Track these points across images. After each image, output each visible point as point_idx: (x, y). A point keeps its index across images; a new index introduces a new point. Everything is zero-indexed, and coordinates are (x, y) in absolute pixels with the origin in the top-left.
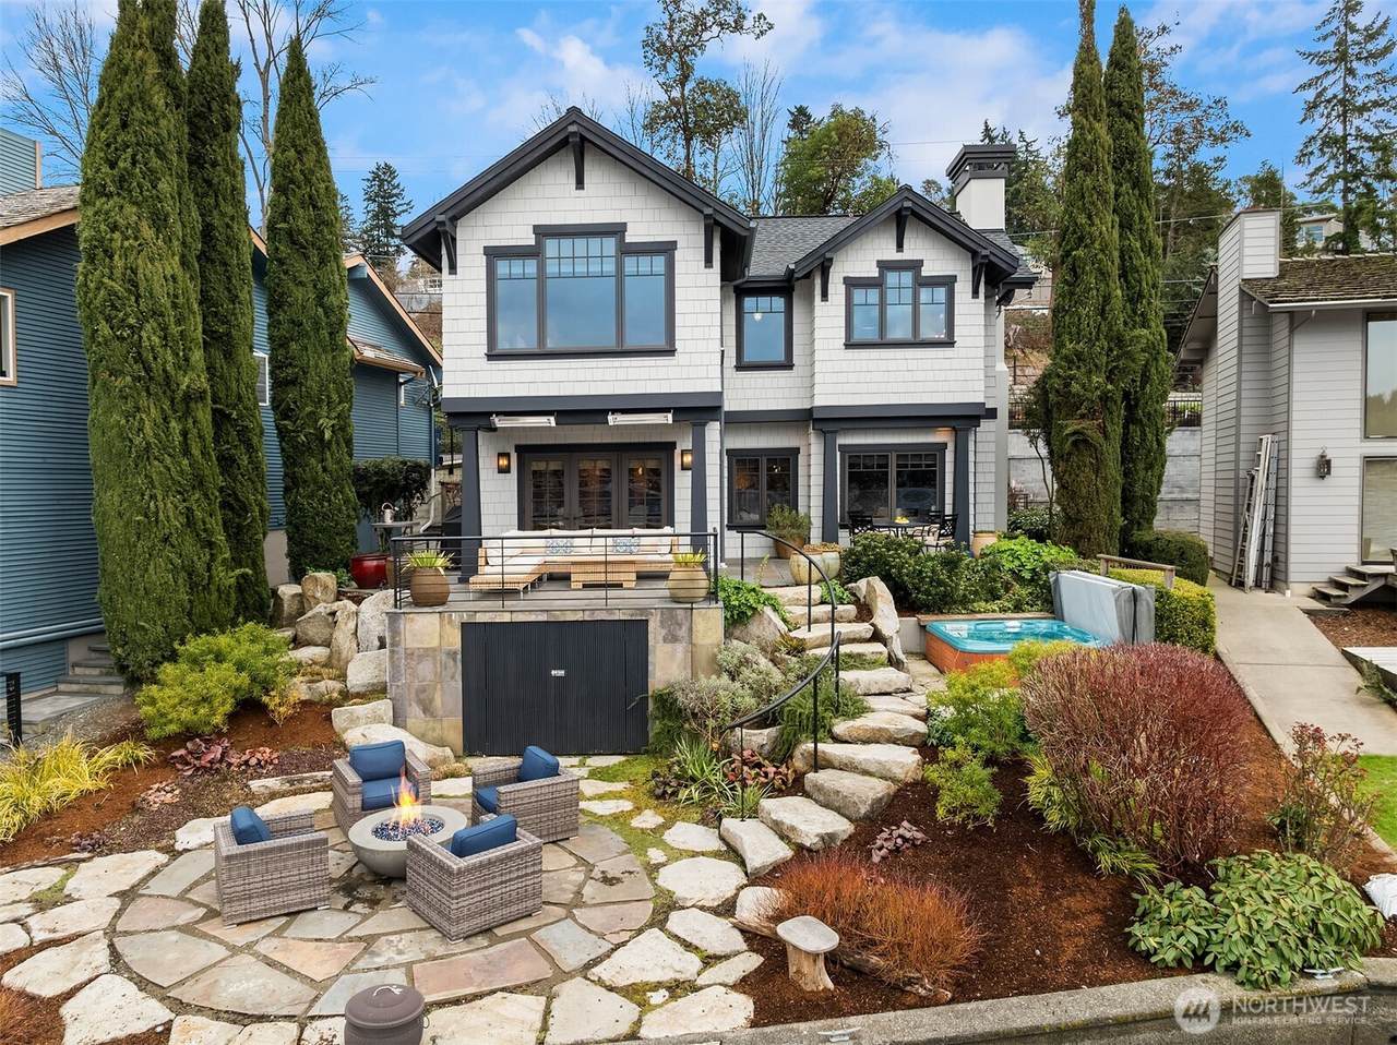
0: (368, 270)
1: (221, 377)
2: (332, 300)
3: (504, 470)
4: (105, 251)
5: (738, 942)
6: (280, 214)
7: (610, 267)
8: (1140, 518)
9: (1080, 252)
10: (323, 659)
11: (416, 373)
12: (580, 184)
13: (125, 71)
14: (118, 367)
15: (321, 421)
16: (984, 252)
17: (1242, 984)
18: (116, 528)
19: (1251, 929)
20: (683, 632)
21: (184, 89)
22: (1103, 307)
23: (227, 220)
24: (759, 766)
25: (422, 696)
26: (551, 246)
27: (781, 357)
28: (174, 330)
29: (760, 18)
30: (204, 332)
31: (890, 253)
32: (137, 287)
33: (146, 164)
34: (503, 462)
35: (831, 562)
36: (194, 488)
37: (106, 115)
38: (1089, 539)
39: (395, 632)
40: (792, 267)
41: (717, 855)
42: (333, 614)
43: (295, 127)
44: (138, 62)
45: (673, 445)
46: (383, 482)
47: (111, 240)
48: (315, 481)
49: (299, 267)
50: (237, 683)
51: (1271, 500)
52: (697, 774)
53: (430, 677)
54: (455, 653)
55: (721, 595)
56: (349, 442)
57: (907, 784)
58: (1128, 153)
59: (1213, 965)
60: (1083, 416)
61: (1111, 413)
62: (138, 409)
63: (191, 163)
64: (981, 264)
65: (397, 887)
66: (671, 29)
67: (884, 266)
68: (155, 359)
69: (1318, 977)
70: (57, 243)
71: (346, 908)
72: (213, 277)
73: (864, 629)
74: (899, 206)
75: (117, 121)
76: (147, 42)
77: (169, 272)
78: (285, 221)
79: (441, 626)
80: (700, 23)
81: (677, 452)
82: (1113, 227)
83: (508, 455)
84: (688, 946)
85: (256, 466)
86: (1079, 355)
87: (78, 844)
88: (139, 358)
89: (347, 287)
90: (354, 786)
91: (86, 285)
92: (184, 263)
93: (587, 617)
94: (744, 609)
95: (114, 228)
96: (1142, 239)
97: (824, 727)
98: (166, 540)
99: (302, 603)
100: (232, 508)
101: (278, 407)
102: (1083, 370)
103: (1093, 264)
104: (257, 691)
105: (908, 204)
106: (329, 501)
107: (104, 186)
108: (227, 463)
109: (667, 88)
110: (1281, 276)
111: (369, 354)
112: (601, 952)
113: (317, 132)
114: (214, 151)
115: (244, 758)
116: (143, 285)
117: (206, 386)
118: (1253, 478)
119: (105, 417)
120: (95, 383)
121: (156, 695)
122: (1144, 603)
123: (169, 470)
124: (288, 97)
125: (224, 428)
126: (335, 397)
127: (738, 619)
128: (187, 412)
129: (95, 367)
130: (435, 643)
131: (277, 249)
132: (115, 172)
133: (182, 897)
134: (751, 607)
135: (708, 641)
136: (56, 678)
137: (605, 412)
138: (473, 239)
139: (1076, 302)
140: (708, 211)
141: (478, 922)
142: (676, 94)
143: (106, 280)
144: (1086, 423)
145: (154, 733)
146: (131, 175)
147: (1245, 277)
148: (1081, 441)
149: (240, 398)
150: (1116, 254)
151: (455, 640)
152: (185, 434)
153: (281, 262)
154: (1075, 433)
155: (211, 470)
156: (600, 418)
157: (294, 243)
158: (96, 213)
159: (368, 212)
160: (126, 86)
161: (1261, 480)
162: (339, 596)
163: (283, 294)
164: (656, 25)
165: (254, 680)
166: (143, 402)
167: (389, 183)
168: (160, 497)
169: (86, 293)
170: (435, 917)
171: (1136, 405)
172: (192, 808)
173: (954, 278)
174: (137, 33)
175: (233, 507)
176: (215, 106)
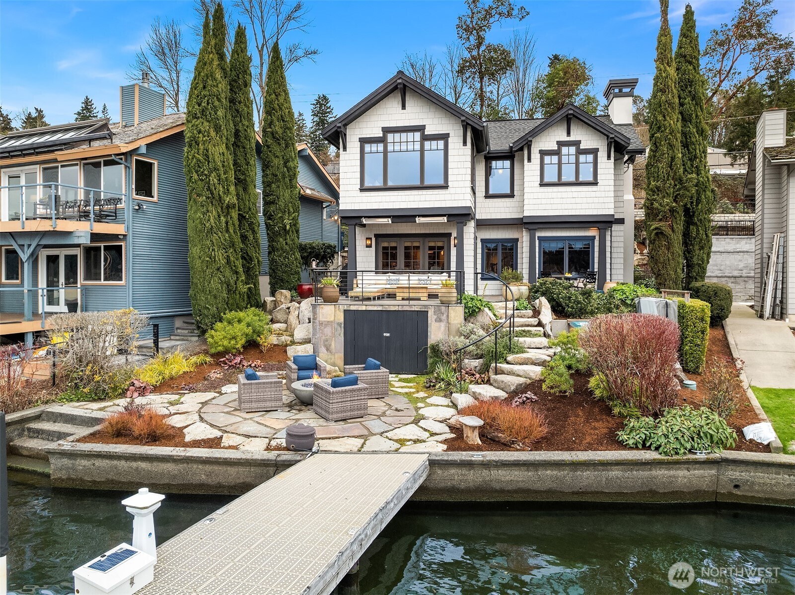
0: (309, 151)
1: (242, 199)
2: (291, 164)
3: (369, 246)
4: (196, 142)
5: (447, 429)
6: (268, 124)
7: (417, 146)
8: (697, 275)
9: (658, 135)
10: (284, 329)
11: (331, 202)
12: (404, 107)
13: (205, 64)
14: (201, 193)
15: (285, 221)
16: (611, 136)
17: (661, 454)
18: (198, 263)
19: (668, 432)
20: (444, 317)
21: (228, 69)
22: (671, 163)
23: (245, 127)
24: (473, 375)
25: (326, 343)
26: (390, 137)
27: (508, 192)
28: (223, 176)
29: (522, 9)
30: (235, 179)
31: (564, 137)
32: (208, 158)
33: (213, 104)
34: (369, 242)
35: (524, 291)
36: (230, 247)
37: (197, 83)
38: (665, 285)
39: (315, 313)
40: (511, 145)
41: (448, 406)
42: (289, 308)
43: (275, 84)
44: (210, 60)
45: (450, 234)
46: (313, 252)
47: (198, 137)
48: (282, 249)
49: (276, 149)
50: (247, 331)
51: (780, 269)
52: (445, 377)
53: (330, 334)
54: (341, 324)
55: (464, 301)
56: (297, 231)
57: (536, 381)
58: (689, 82)
59: (650, 447)
60: (660, 220)
61: (676, 218)
62: (208, 211)
63: (230, 102)
64: (611, 142)
65: (310, 407)
66: (472, 17)
67: (561, 144)
68: (215, 189)
69: (698, 454)
70: (177, 138)
71: (289, 411)
72: (239, 154)
73: (534, 321)
74: (567, 113)
75: (201, 86)
76: (214, 50)
77: (221, 151)
78: (270, 128)
79: (335, 311)
80: (488, 13)
81: (452, 238)
82: (678, 121)
83: (371, 239)
84: (425, 430)
85: (256, 240)
86: (658, 188)
87: (184, 388)
88: (209, 189)
89: (297, 158)
90: (294, 369)
91: (188, 157)
92: (227, 148)
93: (400, 309)
94: (474, 308)
95: (200, 132)
96: (697, 127)
97: (503, 357)
98: (218, 269)
99: (275, 304)
100: (245, 259)
101: (266, 214)
102: (660, 196)
103: (666, 141)
104: (255, 337)
105: (571, 112)
106: (288, 258)
107: (196, 114)
108: (244, 238)
109: (470, 50)
110: (787, 146)
111: (308, 192)
112: (389, 429)
113: (285, 86)
114: (240, 97)
115: (249, 363)
116: (211, 157)
117: (236, 202)
118: (769, 257)
119: (194, 214)
120: (190, 200)
121: (214, 334)
122: (672, 308)
123: (220, 238)
124: (272, 70)
125: (243, 222)
126: (291, 210)
127: (471, 313)
128: (228, 213)
129: (191, 193)
130: (332, 319)
131: (267, 141)
132: (200, 108)
133: (225, 405)
134: (478, 308)
135: (456, 322)
136: (171, 333)
137: (415, 216)
138: (354, 134)
139: (657, 161)
140: (463, 118)
141: (340, 416)
142: (475, 53)
143: (196, 155)
144: (661, 224)
145: (213, 351)
146: (207, 109)
147: (766, 146)
148: (660, 233)
149: (250, 209)
150: (679, 135)
151: (341, 318)
152: (227, 223)
153: (268, 147)
154: (656, 228)
155: (237, 240)
156: (412, 219)
157: (274, 138)
158: (192, 126)
159: (314, 122)
160: (205, 70)
161: (774, 258)
162: (291, 301)
163: (269, 162)
164: (463, 16)
165: (254, 331)
166: (210, 208)
167: (325, 105)
168: (216, 250)
169: (188, 160)
170: (323, 413)
171: (693, 215)
172: (228, 380)
173: (597, 150)
174: (210, 47)
175: (247, 258)
176: (241, 76)
